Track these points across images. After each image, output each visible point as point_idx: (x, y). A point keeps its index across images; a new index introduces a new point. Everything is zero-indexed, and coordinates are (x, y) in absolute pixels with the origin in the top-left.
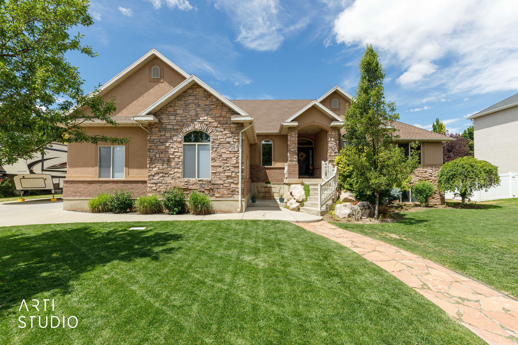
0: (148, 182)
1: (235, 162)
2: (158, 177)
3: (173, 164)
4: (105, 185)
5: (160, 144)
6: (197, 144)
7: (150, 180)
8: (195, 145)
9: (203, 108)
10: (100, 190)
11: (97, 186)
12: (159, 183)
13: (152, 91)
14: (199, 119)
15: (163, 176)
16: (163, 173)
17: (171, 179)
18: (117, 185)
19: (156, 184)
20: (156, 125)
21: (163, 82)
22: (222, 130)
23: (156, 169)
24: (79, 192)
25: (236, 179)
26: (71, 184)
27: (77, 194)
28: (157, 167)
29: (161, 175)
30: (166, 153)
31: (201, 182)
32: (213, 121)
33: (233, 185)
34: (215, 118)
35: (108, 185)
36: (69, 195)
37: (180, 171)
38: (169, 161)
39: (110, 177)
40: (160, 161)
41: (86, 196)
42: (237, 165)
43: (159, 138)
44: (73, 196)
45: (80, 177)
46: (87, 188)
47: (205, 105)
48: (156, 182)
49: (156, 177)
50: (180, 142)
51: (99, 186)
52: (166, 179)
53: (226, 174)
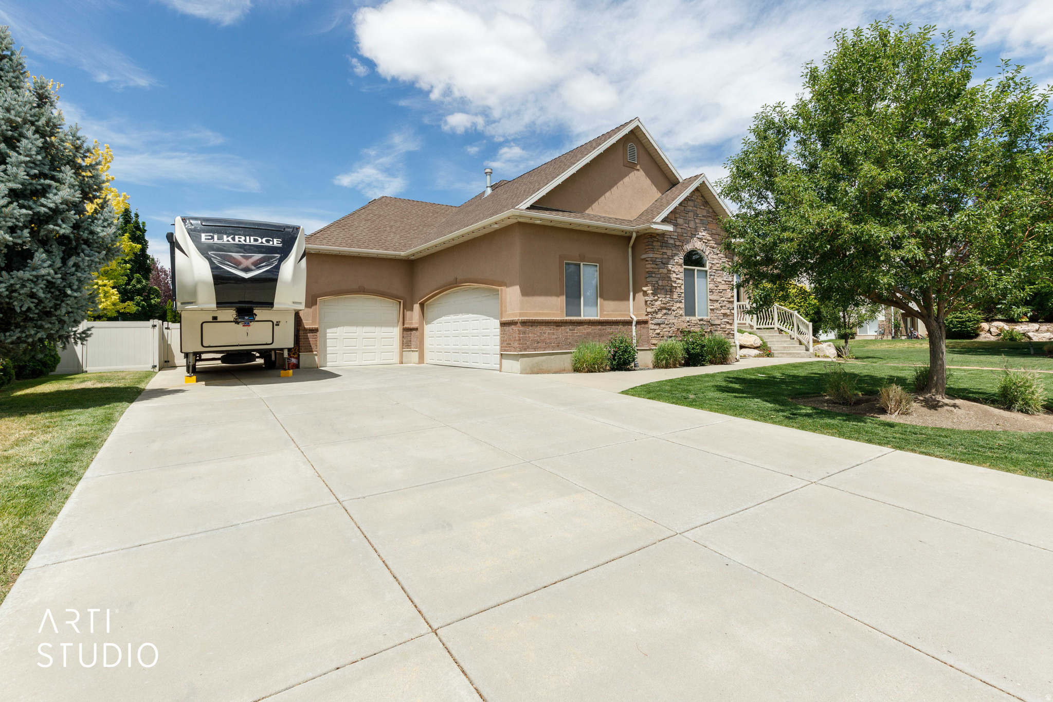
0: (650, 322)
1: (730, 295)
2: (661, 315)
3: (675, 296)
4: (579, 328)
5: (662, 266)
6: (696, 268)
7: (652, 319)
8: (694, 270)
9: (701, 220)
10: (571, 336)
11: (567, 329)
12: (662, 324)
13: (626, 180)
14: (698, 234)
15: (665, 314)
16: (666, 309)
17: (674, 318)
18: (593, 327)
19: (659, 324)
20: (657, 237)
21: (638, 170)
22: (718, 252)
23: (658, 303)
24: (543, 341)
25: (731, 318)
26: (532, 326)
27: (539, 344)
28: (661, 299)
29: (665, 311)
30: (669, 279)
31: (702, 322)
32: (710, 238)
33: (728, 326)
34: (712, 235)
35: (581, 327)
36: (528, 348)
37: (682, 306)
38: (671, 292)
39: (580, 316)
40: (663, 291)
41: (553, 348)
42: (731, 300)
43: (661, 256)
44: (535, 349)
45: (540, 314)
46: (553, 334)
47: (704, 216)
48: (659, 321)
49: (659, 315)
50: (681, 265)
51: (570, 330)
52: (669, 317)
53: (722, 311)
